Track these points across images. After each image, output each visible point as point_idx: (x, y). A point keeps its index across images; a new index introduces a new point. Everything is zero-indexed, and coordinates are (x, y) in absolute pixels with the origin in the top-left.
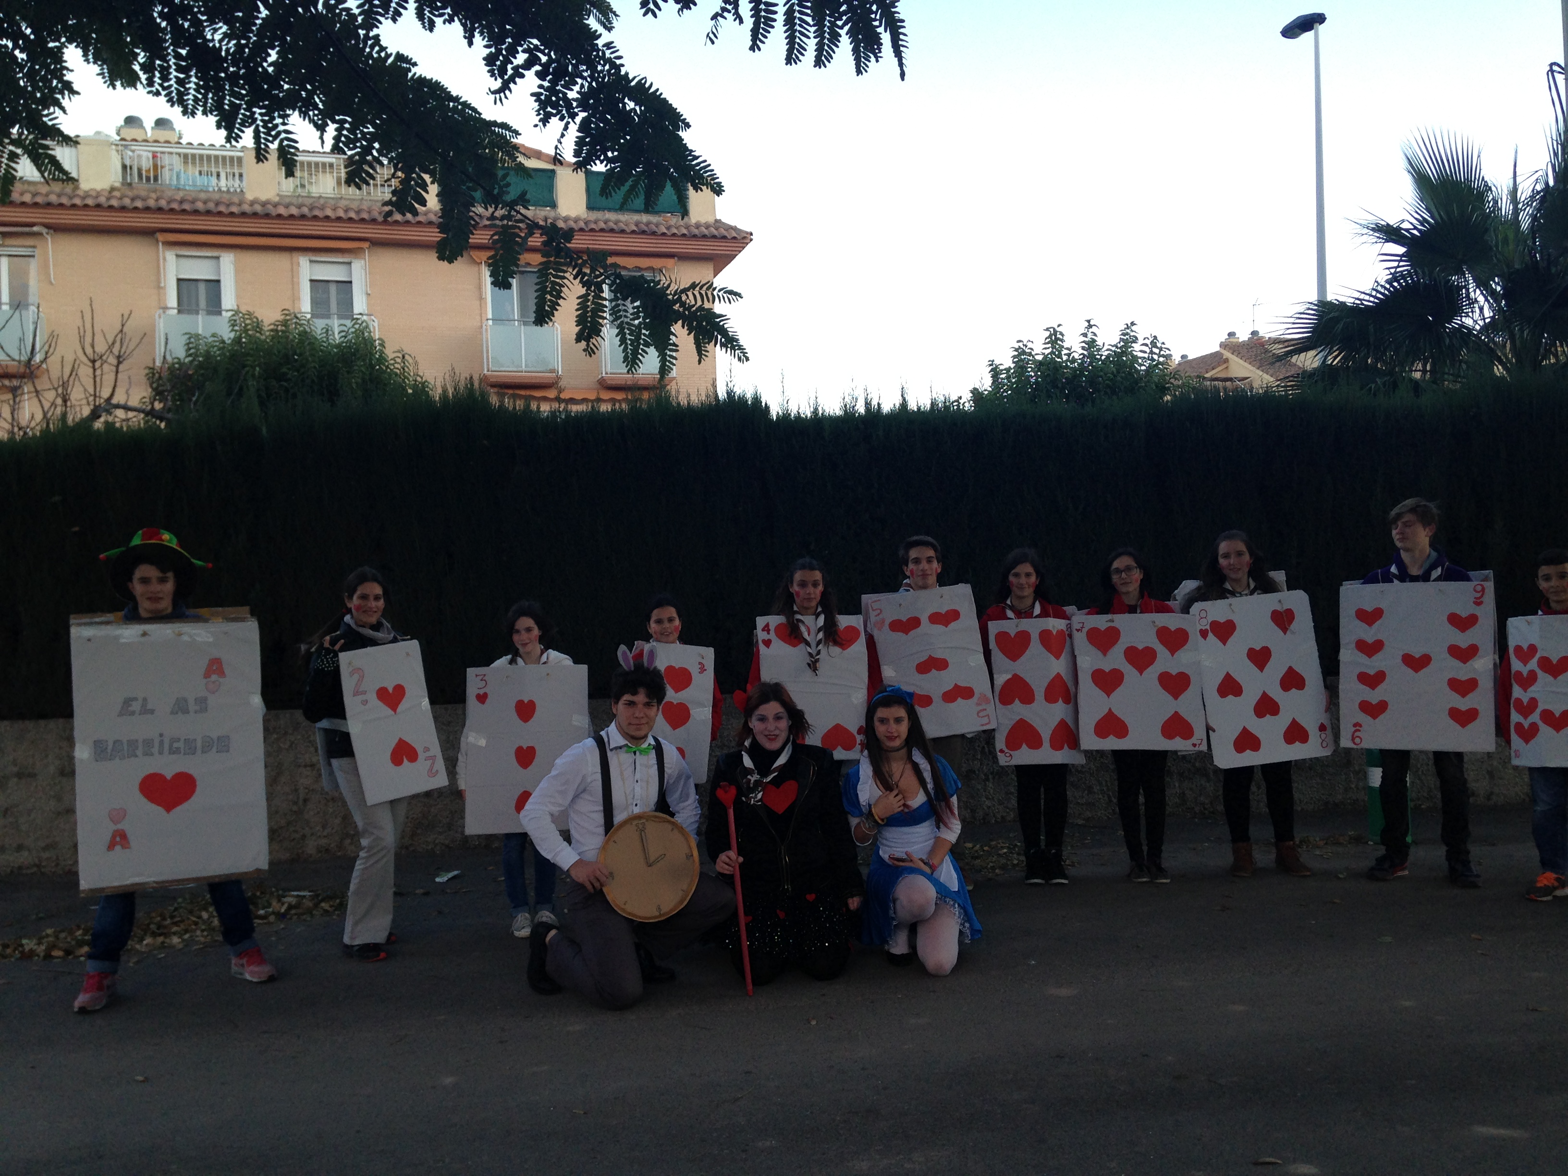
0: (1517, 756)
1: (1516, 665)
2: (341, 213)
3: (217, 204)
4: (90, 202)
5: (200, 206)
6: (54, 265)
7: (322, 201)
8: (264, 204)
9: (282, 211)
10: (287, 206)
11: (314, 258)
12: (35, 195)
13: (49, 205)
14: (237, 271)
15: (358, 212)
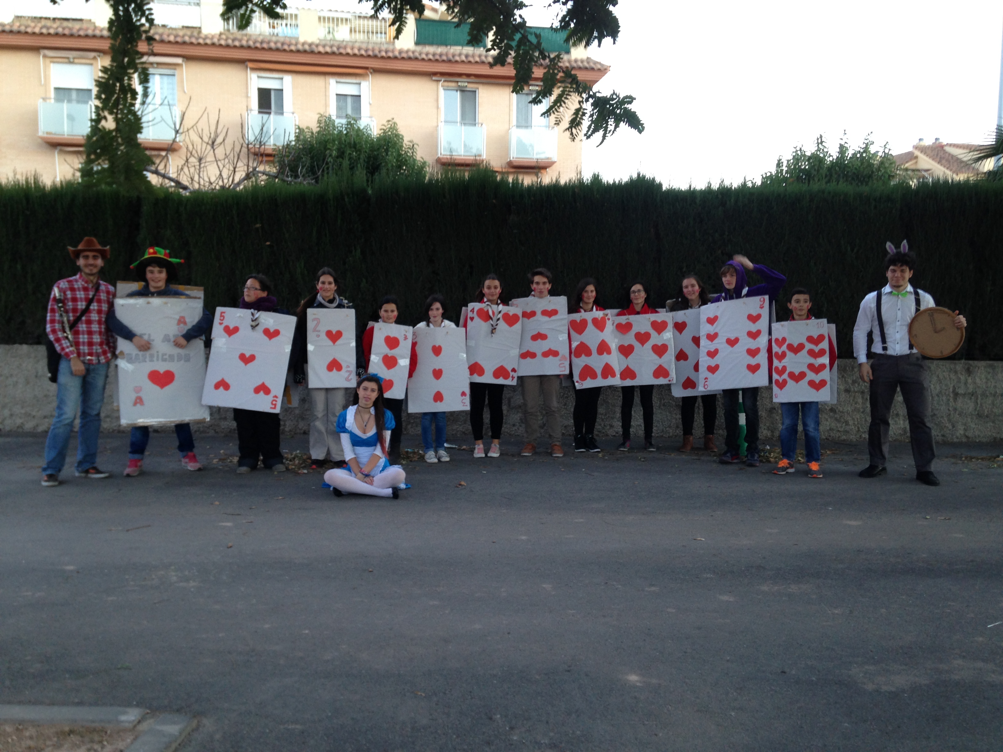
0: (776, 397)
1: (775, 348)
2: (356, 51)
3: (283, 44)
4: (209, 41)
5: (272, 45)
6: (187, 81)
7: (345, 43)
8: (310, 45)
9: (321, 49)
10: (324, 46)
11: (339, 80)
12: (176, 36)
13: (184, 43)
14: (294, 87)
15: (366, 51)
